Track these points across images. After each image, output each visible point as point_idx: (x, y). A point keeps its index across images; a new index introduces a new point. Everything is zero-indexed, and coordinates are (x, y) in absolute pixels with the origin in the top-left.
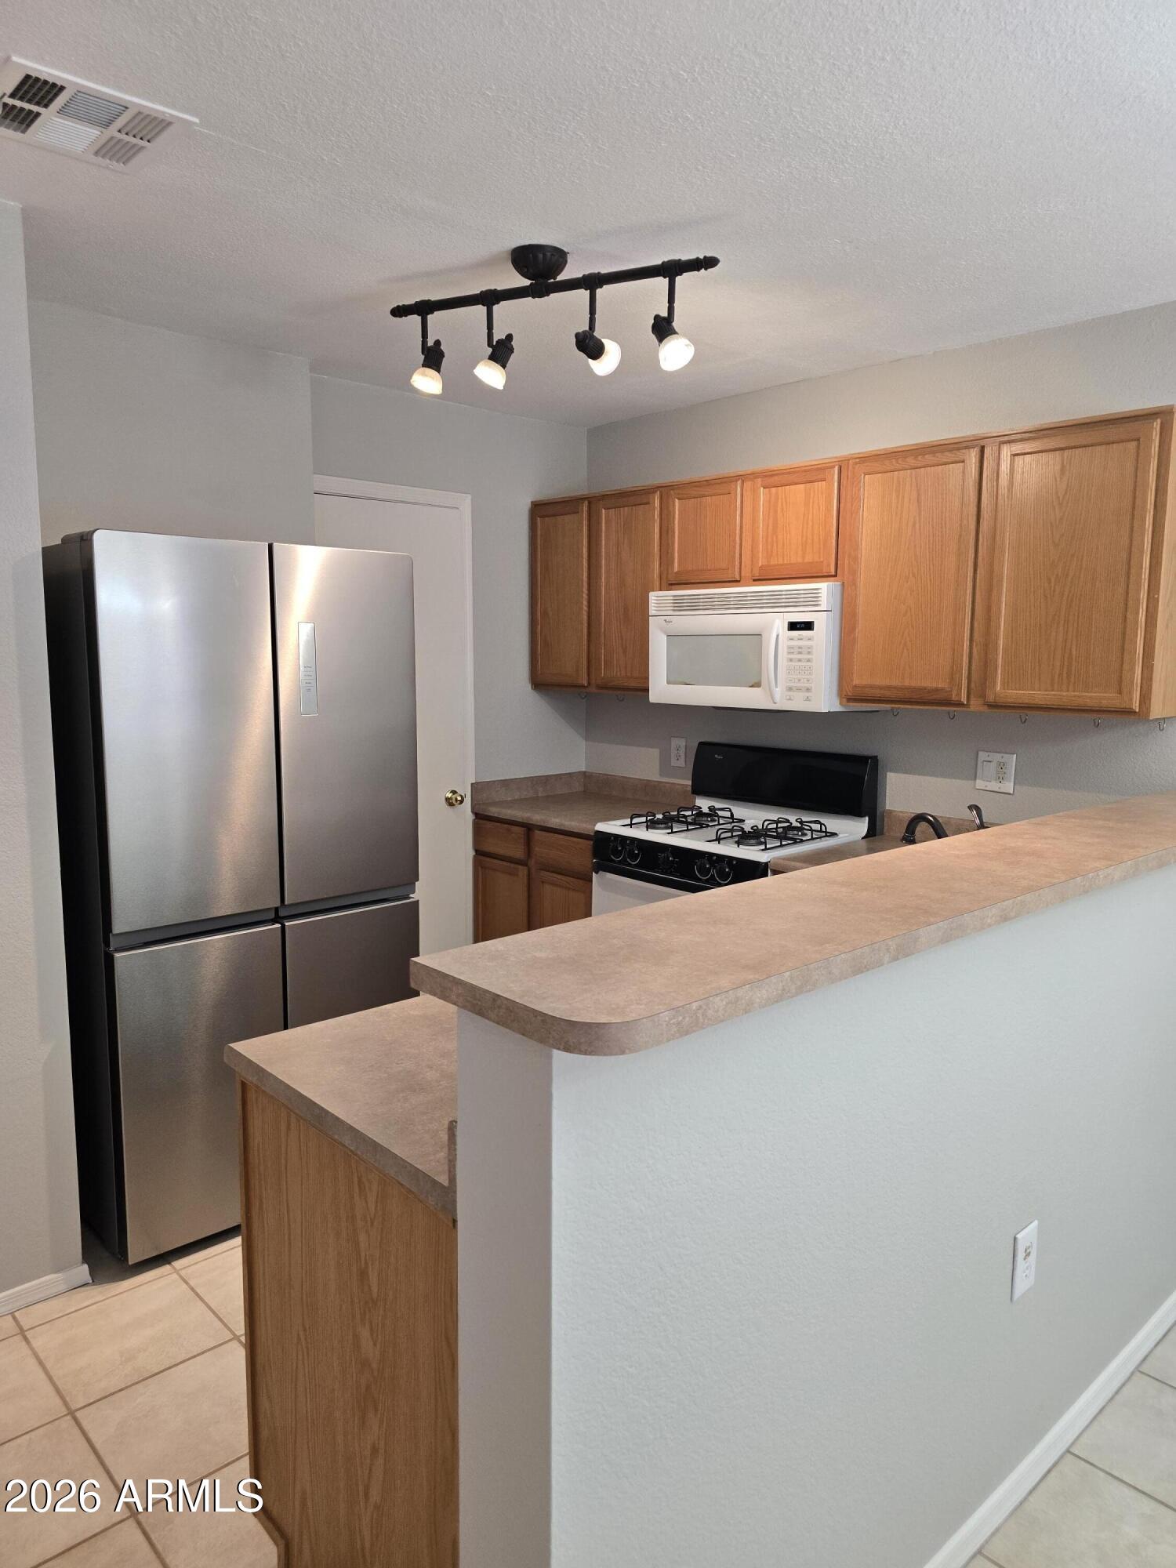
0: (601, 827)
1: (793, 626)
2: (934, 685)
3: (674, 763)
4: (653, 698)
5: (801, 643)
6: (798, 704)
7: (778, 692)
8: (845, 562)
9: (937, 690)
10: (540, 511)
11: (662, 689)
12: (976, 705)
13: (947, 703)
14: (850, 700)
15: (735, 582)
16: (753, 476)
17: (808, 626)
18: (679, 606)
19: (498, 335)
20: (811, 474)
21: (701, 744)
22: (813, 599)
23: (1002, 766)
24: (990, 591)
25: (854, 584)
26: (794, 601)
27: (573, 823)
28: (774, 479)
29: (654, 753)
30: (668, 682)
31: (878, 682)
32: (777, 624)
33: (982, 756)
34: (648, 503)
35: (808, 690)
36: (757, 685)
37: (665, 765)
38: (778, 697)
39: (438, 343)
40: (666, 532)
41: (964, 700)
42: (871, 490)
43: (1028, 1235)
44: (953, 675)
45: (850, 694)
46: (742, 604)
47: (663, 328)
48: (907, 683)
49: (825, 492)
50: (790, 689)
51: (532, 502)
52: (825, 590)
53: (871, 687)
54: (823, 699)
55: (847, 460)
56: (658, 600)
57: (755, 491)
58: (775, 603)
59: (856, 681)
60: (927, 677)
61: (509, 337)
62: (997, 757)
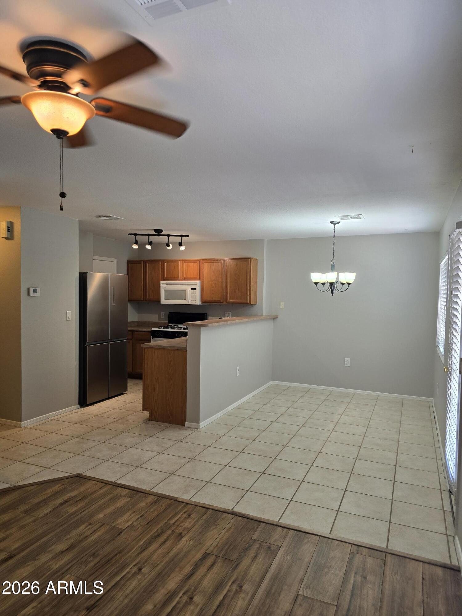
0: (153, 329)
1: (192, 289)
2: (218, 300)
3: (162, 317)
4: (162, 302)
5: (194, 292)
6: (194, 303)
7: (190, 301)
8: (201, 278)
9: (219, 300)
10: (129, 262)
11: (163, 301)
12: (225, 303)
13: (221, 303)
14: (203, 302)
15: (179, 280)
16: (182, 260)
17: (195, 289)
18: (167, 284)
19: (150, 241)
20: (194, 261)
21: (169, 313)
22: (196, 284)
23: (229, 314)
24: (226, 283)
25: (203, 281)
26: (192, 284)
27: (145, 329)
28: (186, 261)
29: (157, 316)
30: (165, 299)
31: (208, 299)
32: (189, 289)
33: (225, 312)
34: (159, 263)
35: (196, 301)
36: (185, 300)
37: (159, 318)
38: (189, 302)
39: (137, 240)
40: (163, 269)
41: (223, 302)
42: (206, 265)
43: (238, 368)
44: (221, 298)
45: (202, 301)
46: (181, 284)
47: (180, 244)
48: (213, 299)
49: (197, 265)
50: (192, 300)
51: (128, 260)
52: (198, 282)
53: (207, 300)
54: (198, 302)
55: (201, 260)
56: (162, 283)
57: (183, 263)
58: (188, 285)
59: (204, 299)
60: (217, 298)
61: (152, 241)
62: (228, 312)
